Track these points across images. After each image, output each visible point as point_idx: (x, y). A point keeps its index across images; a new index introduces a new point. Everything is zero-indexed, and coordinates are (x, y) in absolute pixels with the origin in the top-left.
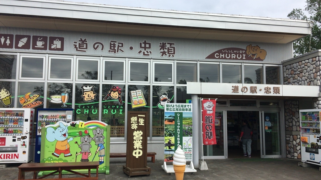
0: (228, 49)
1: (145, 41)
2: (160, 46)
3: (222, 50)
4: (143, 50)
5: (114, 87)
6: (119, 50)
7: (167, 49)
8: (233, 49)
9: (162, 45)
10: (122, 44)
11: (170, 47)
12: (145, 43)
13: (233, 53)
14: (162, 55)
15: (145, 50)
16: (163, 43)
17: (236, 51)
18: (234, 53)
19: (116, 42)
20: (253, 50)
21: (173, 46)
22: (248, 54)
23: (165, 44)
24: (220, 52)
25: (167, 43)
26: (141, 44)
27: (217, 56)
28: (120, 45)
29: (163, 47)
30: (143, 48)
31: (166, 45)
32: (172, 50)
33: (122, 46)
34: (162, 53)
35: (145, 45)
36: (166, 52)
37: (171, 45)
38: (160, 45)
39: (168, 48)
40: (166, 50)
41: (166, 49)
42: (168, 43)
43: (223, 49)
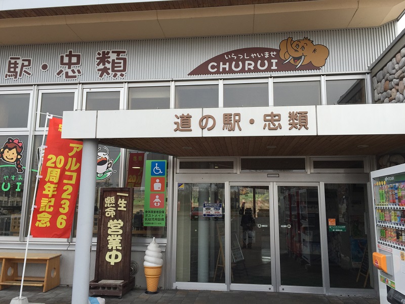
0: (237, 52)
1: (71, 52)
2: (98, 59)
3: (223, 55)
4: (66, 69)
5: (11, 141)
6: (23, 73)
7: (111, 63)
8: (249, 51)
9: (101, 56)
10: (29, 61)
11: (117, 59)
12: (70, 56)
13: (248, 60)
14: (101, 76)
15: (69, 68)
16: (104, 52)
17: (255, 55)
18: (251, 59)
19: (19, 58)
20: (296, 49)
21: (123, 57)
22: (283, 58)
23: (108, 53)
24: (219, 59)
25: (111, 52)
26: (62, 58)
27: (213, 67)
28: (26, 63)
29: (103, 59)
30: (66, 64)
31: (109, 55)
32: (120, 63)
33: (29, 65)
34: (100, 72)
35: (70, 60)
36: (109, 69)
37: (118, 55)
38: (98, 56)
39: (113, 60)
40: (109, 66)
41: (109, 62)
42: (113, 52)
43: (225, 54)
